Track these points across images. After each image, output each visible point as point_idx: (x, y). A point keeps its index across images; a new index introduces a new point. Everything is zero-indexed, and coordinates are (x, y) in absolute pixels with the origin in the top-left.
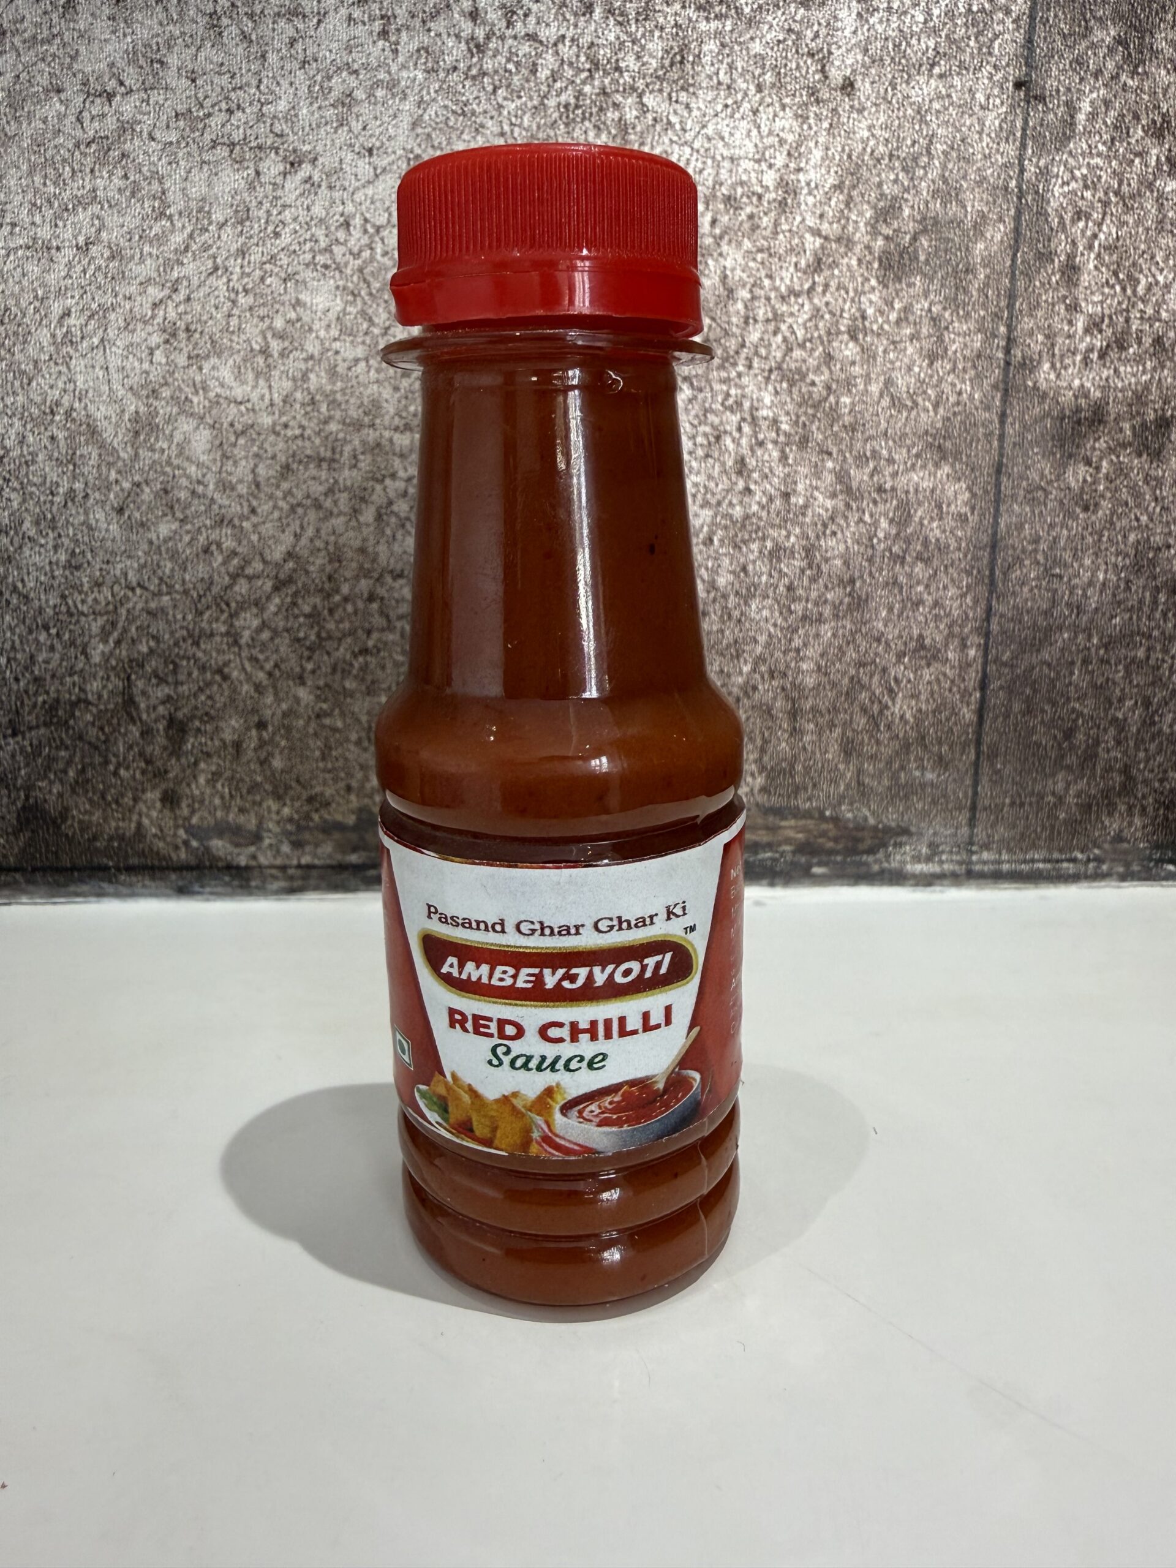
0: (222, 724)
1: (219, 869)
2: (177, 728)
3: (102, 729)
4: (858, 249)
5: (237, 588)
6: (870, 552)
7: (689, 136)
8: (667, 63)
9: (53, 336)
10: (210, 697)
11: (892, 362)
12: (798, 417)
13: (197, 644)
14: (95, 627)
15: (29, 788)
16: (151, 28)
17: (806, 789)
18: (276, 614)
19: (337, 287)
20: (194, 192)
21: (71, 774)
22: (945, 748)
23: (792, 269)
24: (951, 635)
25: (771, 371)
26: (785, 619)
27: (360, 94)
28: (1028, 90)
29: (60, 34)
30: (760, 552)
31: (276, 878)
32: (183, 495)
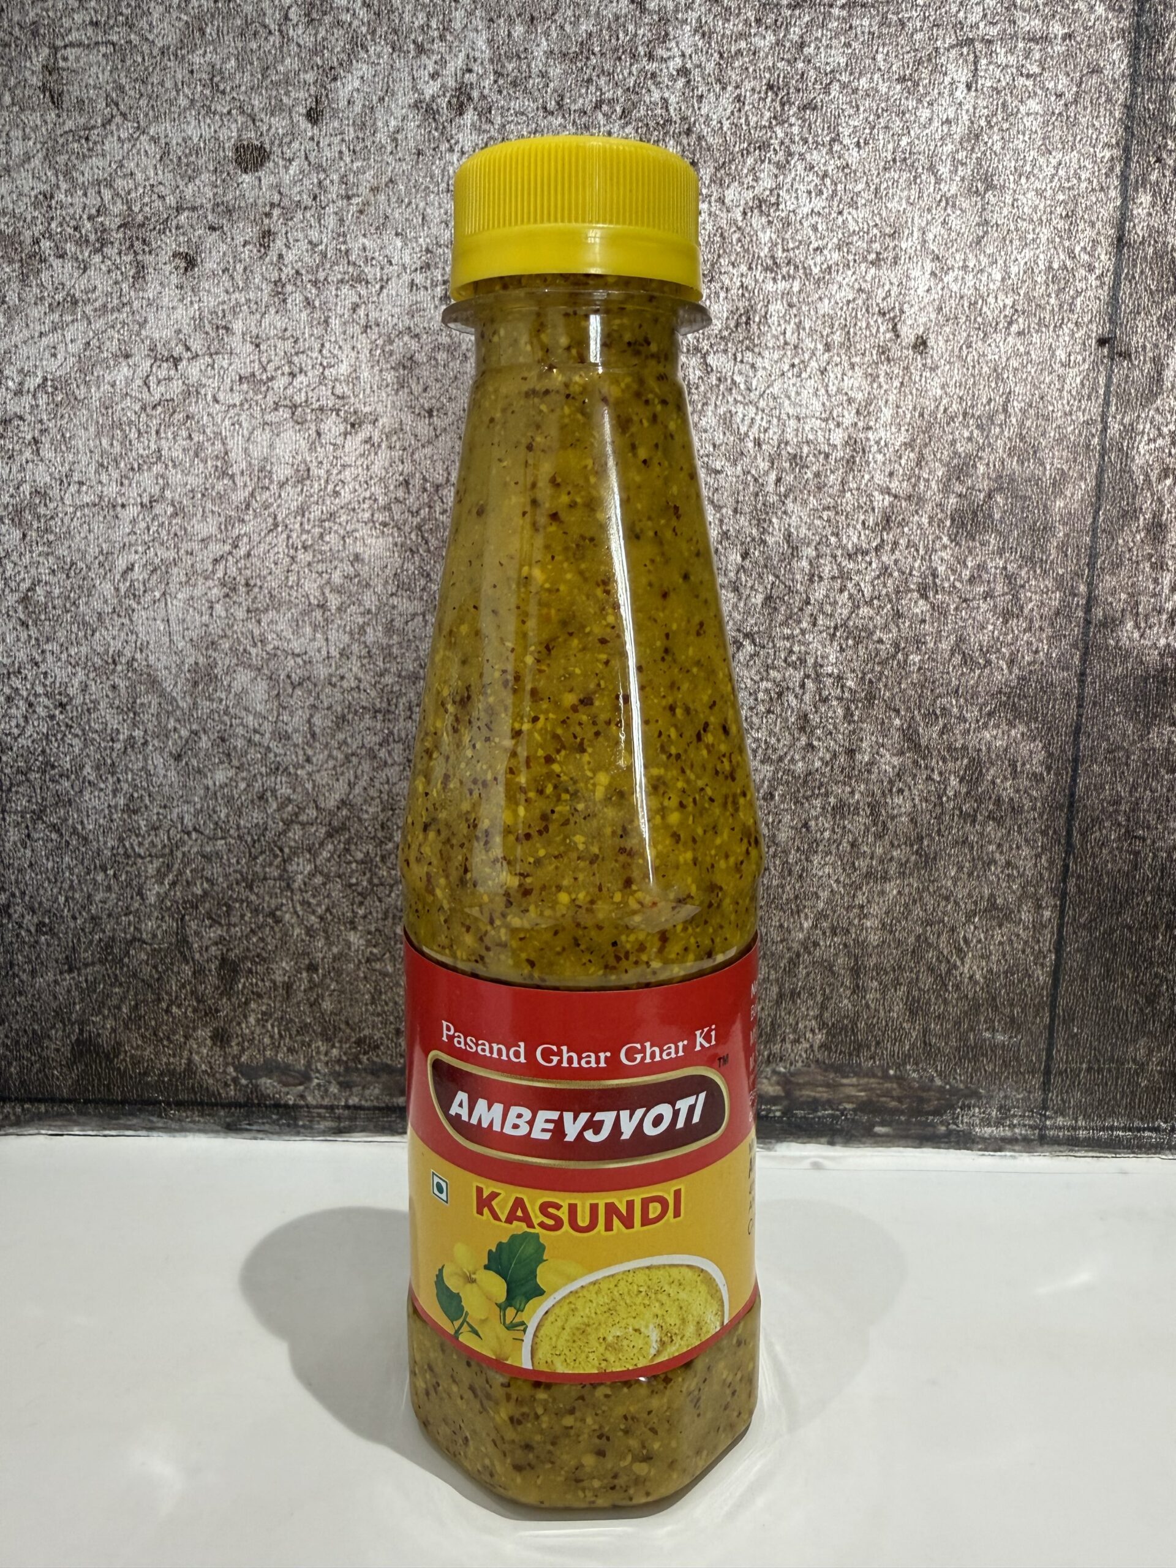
0: (274, 966)
1: (266, 1106)
2: (229, 969)
3: (155, 967)
4: (928, 507)
5: (291, 834)
6: (938, 810)
7: (753, 396)
8: (732, 324)
9: (117, 590)
11: (965, 621)
12: (864, 674)
13: (250, 887)
14: (151, 870)
15: (82, 1023)
16: (217, 296)
17: (869, 1048)
18: (329, 860)
19: (396, 544)
20: (256, 452)
21: (124, 1010)
22: (1017, 1010)
23: (859, 526)
24: (1023, 897)
25: (836, 628)
26: (849, 875)
27: (421, 357)
28: (1111, 348)
29: (130, 303)
30: (823, 808)
31: (324, 1118)
32: (240, 743)
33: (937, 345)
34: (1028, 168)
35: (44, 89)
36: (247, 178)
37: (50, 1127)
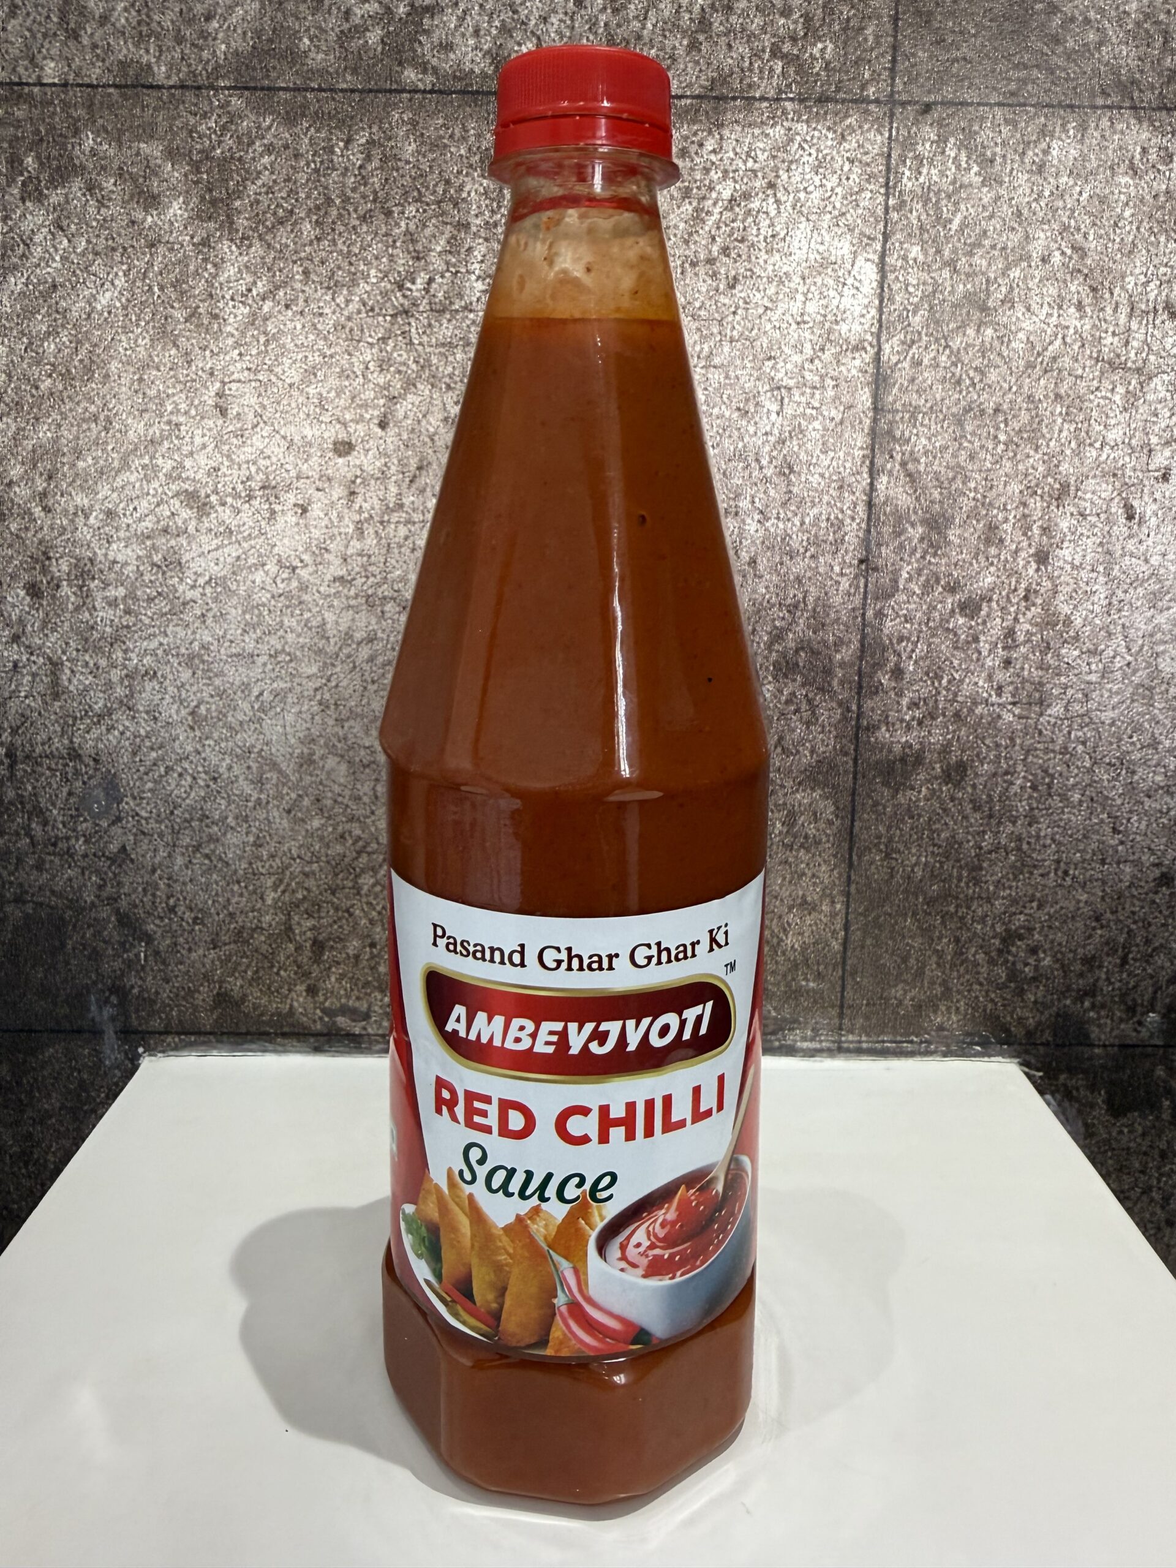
0: (348, 944)
1: (342, 1036)
2: (318, 946)
9: (253, 707)
10: (340, 927)
14: (269, 883)
15: (221, 982)
16: (320, 530)
20: (343, 624)
21: (249, 973)
22: (821, 967)
24: (823, 896)
28: (867, 566)
31: (378, 1042)
32: (329, 802)
33: (763, 564)
34: (814, 461)
35: (216, 406)
36: (341, 461)
37: (197, 1051)
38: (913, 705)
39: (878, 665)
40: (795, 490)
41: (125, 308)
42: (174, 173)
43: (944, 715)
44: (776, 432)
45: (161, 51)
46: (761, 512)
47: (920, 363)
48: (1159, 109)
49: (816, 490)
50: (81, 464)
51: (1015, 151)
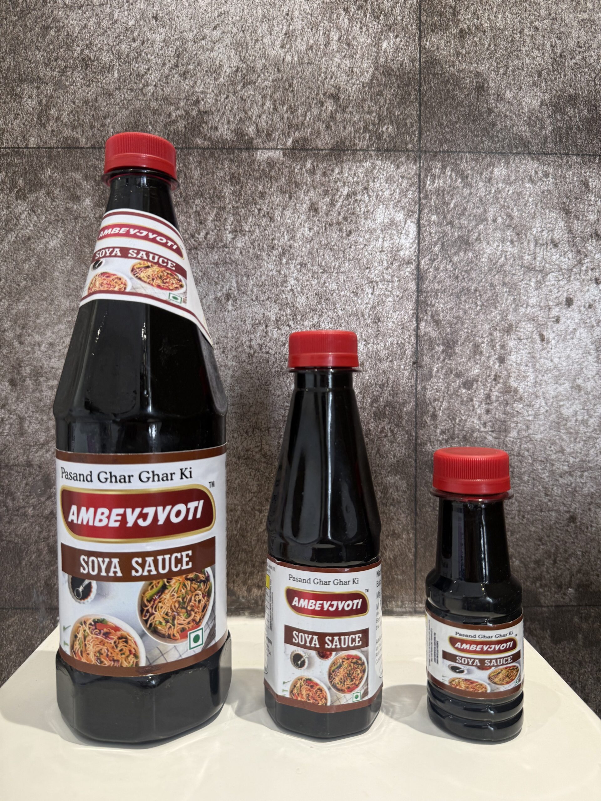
28: (417, 365)
34: (390, 316)
38: (443, 432)
39: (425, 413)
40: (381, 330)
41: (61, 247)
42: (87, 186)
43: (458, 437)
44: (371, 302)
45: (83, 131)
46: (365, 341)
47: (438, 269)
48: (541, 154)
49: (391, 330)
50: (38, 321)
51: (477, 173)
